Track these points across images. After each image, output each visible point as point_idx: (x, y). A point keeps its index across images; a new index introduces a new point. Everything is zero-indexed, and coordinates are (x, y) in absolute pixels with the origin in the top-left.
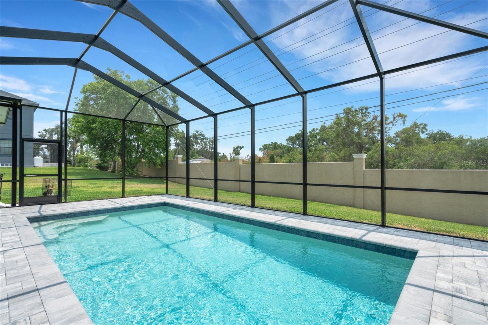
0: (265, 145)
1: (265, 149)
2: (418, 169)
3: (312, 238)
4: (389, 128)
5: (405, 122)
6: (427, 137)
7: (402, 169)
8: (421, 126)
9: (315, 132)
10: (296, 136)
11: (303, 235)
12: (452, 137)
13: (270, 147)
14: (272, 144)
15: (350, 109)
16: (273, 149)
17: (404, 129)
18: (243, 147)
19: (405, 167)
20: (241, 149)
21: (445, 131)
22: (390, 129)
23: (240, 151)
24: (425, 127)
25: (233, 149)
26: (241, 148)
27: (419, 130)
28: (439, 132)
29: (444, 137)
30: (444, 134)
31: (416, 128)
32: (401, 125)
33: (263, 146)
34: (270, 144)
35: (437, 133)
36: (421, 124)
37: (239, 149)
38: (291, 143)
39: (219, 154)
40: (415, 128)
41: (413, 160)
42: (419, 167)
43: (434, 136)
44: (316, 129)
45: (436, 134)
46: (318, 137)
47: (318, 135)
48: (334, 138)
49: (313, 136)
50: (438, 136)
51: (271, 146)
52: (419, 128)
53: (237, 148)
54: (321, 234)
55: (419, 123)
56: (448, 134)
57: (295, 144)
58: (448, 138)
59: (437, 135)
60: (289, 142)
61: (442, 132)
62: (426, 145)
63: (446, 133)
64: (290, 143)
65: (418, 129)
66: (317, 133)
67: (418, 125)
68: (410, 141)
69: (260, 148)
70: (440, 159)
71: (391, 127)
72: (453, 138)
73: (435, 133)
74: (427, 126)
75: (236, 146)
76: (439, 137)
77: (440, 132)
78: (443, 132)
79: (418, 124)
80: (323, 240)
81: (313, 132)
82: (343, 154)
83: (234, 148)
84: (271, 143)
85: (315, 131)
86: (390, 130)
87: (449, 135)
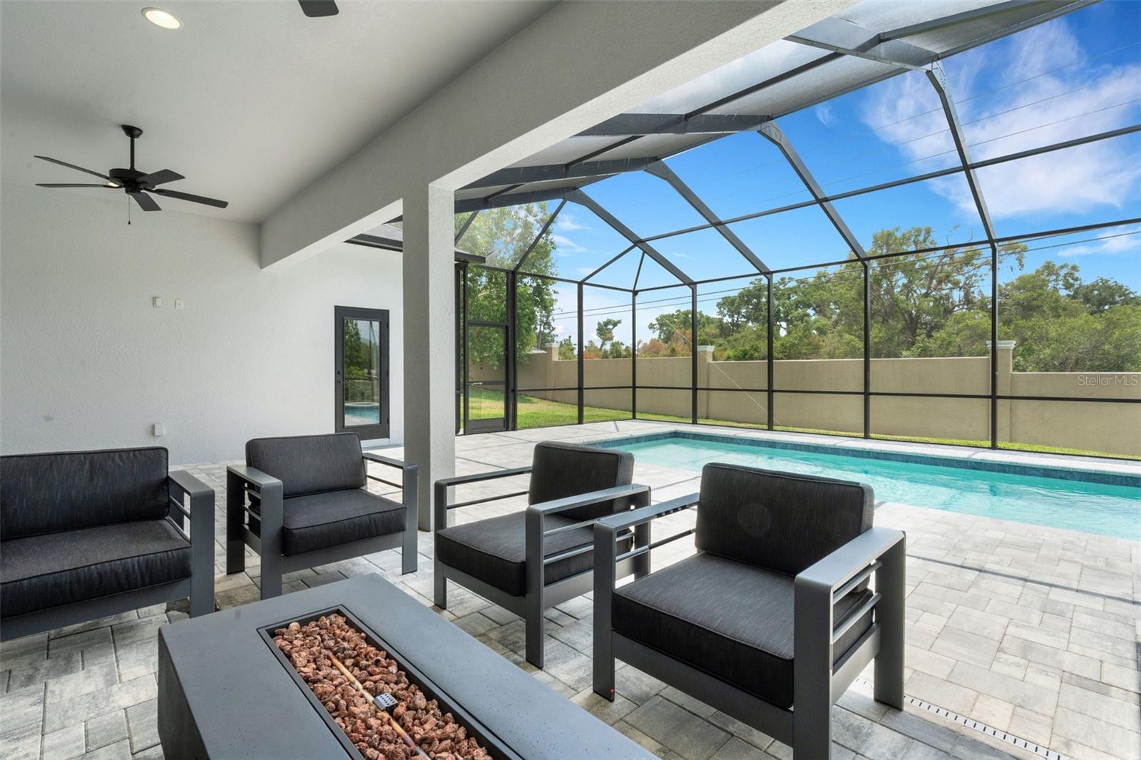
0: (663, 317)
1: (661, 325)
2: (1061, 371)
3: (1055, 478)
4: (981, 276)
5: (1021, 262)
6: (1069, 296)
7: (1020, 371)
8: (1063, 272)
9: (787, 287)
10: (741, 296)
11: (1035, 475)
12: (1132, 296)
13: (675, 322)
14: (678, 315)
15: (890, 235)
16: (682, 326)
17: (1021, 279)
18: (619, 322)
19: (1030, 368)
20: (614, 326)
21: (1112, 281)
22: (984, 277)
23: (613, 331)
24: (1072, 274)
25: (597, 327)
26: (615, 324)
27: (1056, 280)
28: (1098, 284)
29: (1112, 296)
30: (1110, 287)
31: (1049, 274)
32: (1012, 269)
33: (657, 320)
34: (673, 315)
35: (1094, 287)
36: (1062, 267)
37: (610, 327)
38: (728, 311)
39: (555, 339)
40: (1047, 276)
41: (1048, 351)
42: (1063, 367)
43: (1086, 293)
44: (789, 279)
45: (1091, 288)
46: (794, 298)
47: (796, 292)
48: (851, 302)
49: (783, 294)
50: (1096, 292)
51: (676, 318)
52: (1057, 275)
53: (606, 324)
54: (1077, 472)
55: (1058, 265)
56: (1121, 287)
57: (739, 313)
58: (1120, 297)
59: (1092, 291)
60: (722, 309)
61: (1106, 282)
62: (1072, 315)
63: (1116, 285)
64: (726, 312)
65: (1054, 277)
66: (791, 289)
67: (1056, 268)
68: (1038, 307)
69: (651, 324)
70: (1117, 347)
71: (985, 275)
72: (1134, 298)
73: (1088, 287)
74: (1078, 271)
75: (603, 319)
76: (1100, 294)
77: (1101, 284)
78: (1109, 283)
79: (1054, 265)
80: (1080, 480)
81: (781, 287)
82: (876, 338)
83: (599, 324)
84: (677, 312)
85: (786, 284)
86: (982, 280)
87: (1126, 290)
